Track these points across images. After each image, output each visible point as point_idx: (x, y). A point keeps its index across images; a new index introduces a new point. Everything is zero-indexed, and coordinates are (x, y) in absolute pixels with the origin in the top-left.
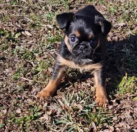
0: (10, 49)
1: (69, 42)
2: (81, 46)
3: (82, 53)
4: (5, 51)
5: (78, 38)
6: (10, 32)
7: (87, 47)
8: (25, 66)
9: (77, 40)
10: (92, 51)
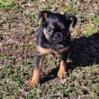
0: (20, 13)
1: (46, 32)
2: (55, 35)
3: (56, 40)
4: (17, 15)
5: (53, 30)
6: (18, 4)
7: (59, 36)
8: (31, 22)
9: (52, 31)
10: (64, 39)
